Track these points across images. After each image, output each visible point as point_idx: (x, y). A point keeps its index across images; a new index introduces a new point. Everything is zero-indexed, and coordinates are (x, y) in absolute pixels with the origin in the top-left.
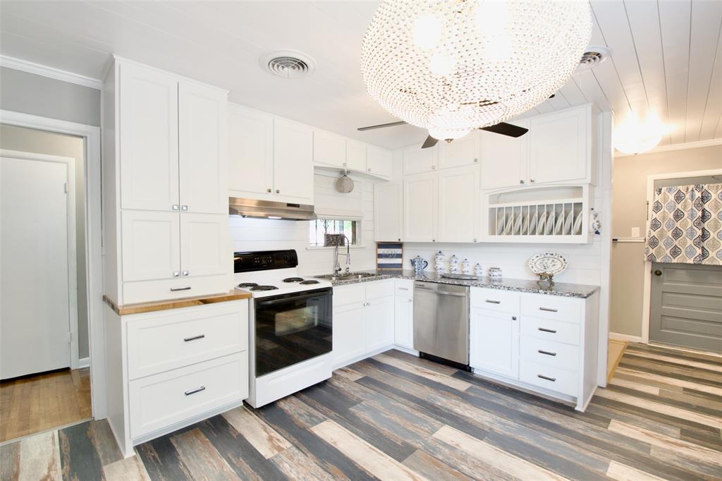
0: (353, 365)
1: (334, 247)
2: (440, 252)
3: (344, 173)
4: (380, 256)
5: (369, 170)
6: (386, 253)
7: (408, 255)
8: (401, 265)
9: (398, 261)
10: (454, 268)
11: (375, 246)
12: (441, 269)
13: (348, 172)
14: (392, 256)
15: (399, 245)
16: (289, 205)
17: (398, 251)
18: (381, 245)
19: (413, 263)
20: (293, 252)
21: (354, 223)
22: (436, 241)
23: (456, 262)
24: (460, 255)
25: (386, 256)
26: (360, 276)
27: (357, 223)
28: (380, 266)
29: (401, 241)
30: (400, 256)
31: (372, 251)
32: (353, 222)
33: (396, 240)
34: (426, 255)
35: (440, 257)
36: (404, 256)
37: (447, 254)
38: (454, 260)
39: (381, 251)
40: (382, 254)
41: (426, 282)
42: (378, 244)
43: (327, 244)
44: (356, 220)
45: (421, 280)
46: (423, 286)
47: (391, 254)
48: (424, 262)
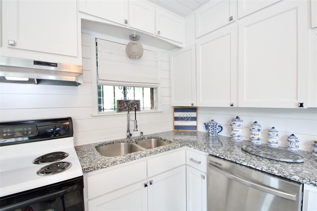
1: (126, 113)
2: (237, 118)
3: (134, 38)
4: (176, 119)
5: (159, 32)
6: (182, 116)
7: (202, 119)
8: (195, 127)
9: (193, 123)
10: (256, 137)
11: (172, 110)
12: (239, 136)
13: (136, 37)
14: (187, 119)
15: (194, 109)
16: (37, 63)
17: (193, 114)
18: (177, 109)
19: (207, 126)
20: (69, 119)
21: (152, 90)
22: (235, 106)
23: (259, 130)
24: (265, 122)
25: (182, 119)
26: (153, 140)
27: (154, 89)
28: (176, 127)
29: (195, 106)
30: (195, 119)
31: (170, 115)
32: (151, 88)
33: (189, 105)
34: (221, 120)
35: (238, 123)
36: (199, 119)
37: (246, 120)
38: (256, 128)
39: (178, 114)
40: (178, 117)
41: (224, 159)
42: (174, 108)
43: (120, 110)
44: (152, 87)
45: (218, 155)
46: (220, 165)
47: (187, 117)
48: (219, 126)
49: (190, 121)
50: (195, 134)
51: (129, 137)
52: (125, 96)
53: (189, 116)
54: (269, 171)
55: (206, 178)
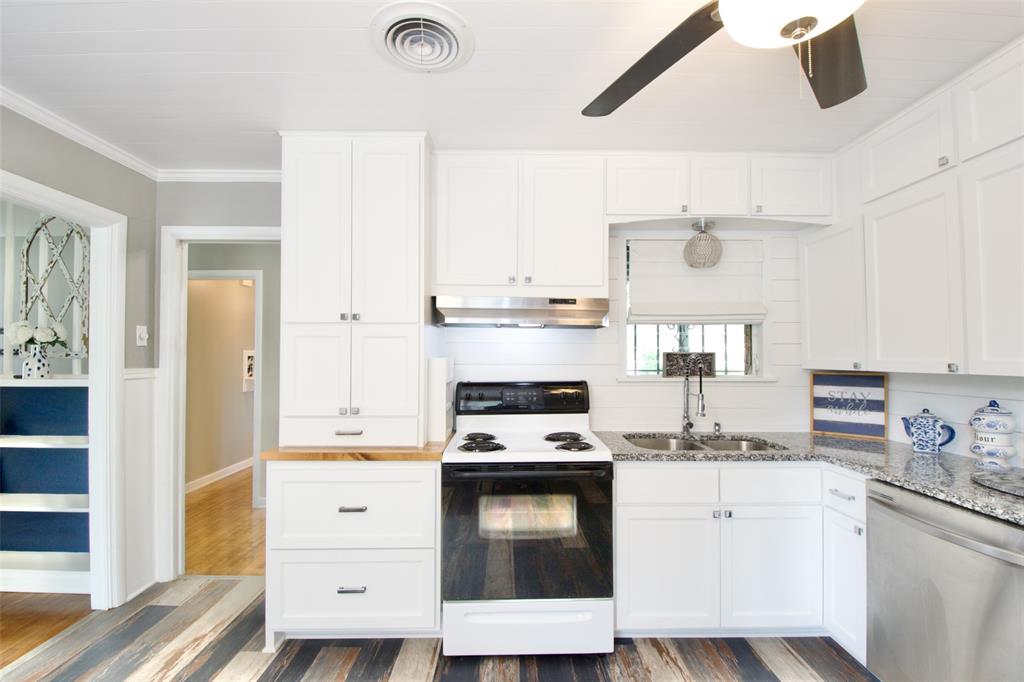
0: (690, 642)
1: (683, 379)
2: (993, 404)
3: (703, 227)
4: (819, 402)
5: (760, 208)
6: (838, 396)
7: (903, 403)
8: (880, 430)
9: (873, 418)
11: (807, 379)
13: (706, 225)
14: (854, 405)
15: (877, 379)
16: (553, 301)
17: (874, 393)
18: (820, 378)
19: (909, 426)
20: (580, 385)
21: (749, 329)
22: (963, 371)
25: (838, 404)
26: (744, 443)
28: (818, 425)
29: (863, 368)
30: (878, 406)
31: (804, 391)
32: (746, 326)
34: (953, 409)
39: (823, 391)
40: (826, 399)
41: (901, 488)
42: (815, 376)
43: (669, 373)
44: (750, 322)
45: (888, 480)
46: (891, 499)
47: (853, 400)
48: (942, 427)
49: (864, 410)
50: (881, 448)
51: (688, 431)
52: (681, 343)
53: (860, 397)
54: (987, 511)
55: (864, 534)
